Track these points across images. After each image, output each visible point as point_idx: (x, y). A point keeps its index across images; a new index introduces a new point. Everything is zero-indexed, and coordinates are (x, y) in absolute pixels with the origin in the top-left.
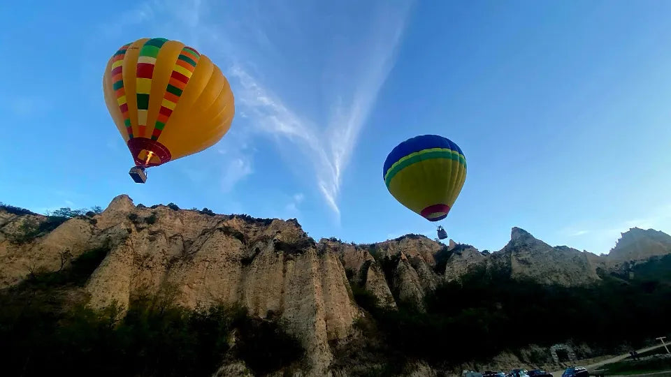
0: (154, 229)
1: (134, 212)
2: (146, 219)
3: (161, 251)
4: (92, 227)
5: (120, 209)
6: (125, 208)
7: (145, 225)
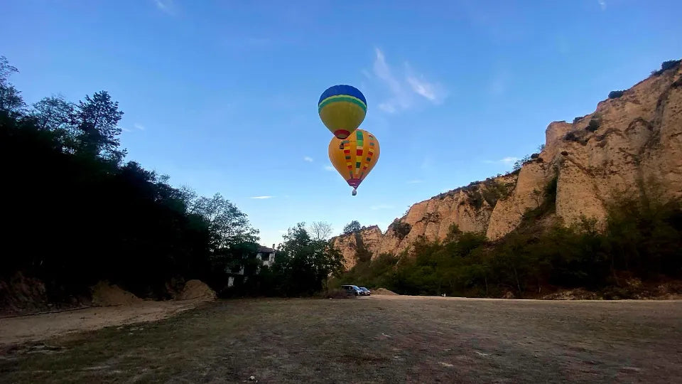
0: (600, 132)
1: (571, 130)
2: (587, 129)
3: (618, 151)
4: (541, 164)
5: (555, 137)
6: (561, 133)
7: (590, 134)
